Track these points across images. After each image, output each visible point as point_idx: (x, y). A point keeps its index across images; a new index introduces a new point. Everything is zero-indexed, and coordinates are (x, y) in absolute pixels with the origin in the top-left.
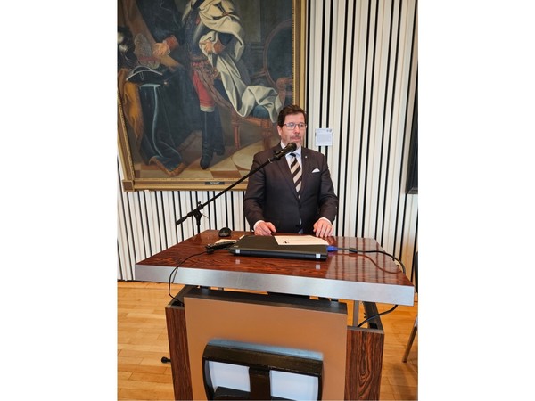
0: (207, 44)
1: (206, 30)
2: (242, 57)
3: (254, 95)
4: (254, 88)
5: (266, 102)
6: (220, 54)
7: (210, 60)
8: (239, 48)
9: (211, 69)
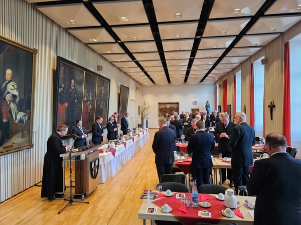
0: (8, 97)
1: (9, 93)
2: (18, 103)
3: (20, 115)
4: (20, 113)
5: (23, 118)
6: (12, 101)
7: (9, 103)
8: (18, 100)
9: (8, 106)
